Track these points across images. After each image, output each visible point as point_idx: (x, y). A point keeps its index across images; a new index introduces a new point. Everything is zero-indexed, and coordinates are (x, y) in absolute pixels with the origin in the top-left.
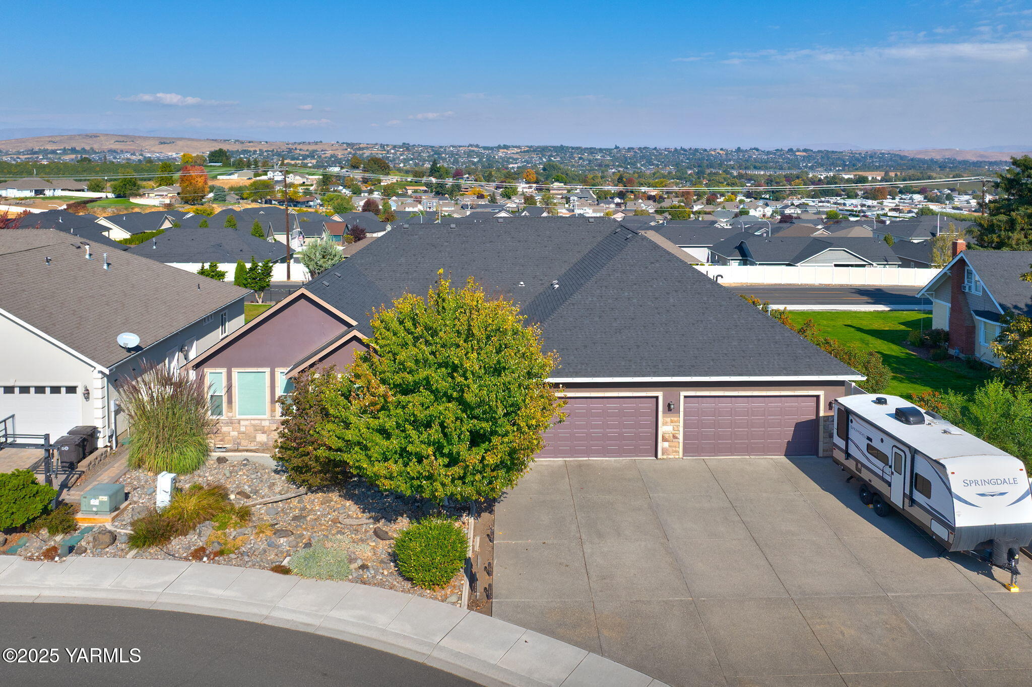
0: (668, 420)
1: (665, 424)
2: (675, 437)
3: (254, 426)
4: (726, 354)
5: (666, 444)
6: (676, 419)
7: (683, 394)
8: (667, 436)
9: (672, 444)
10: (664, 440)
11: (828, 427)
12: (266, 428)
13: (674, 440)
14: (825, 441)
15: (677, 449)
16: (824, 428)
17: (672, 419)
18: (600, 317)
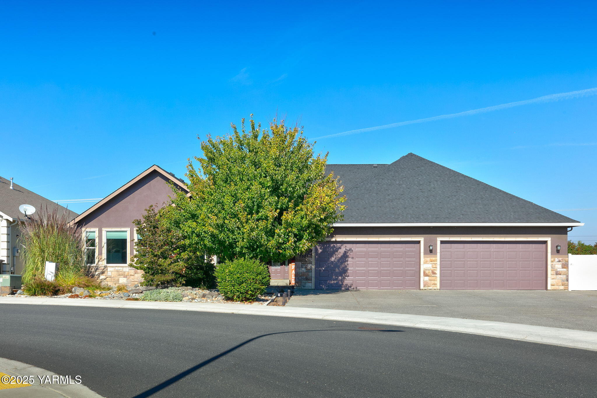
0: (428, 259)
1: (426, 262)
2: (434, 273)
3: (117, 271)
4: (473, 212)
5: (427, 278)
6: (434, 259)
7: (440, 239)
8: (427, 272)
9: (431, 278)
10: (426, 275)
11: (555, 266)
12: (126, 273)
13: (433, 275)
14: (553, 278)
15: (435, 282)
16: (552, 267)
17: (431, 258)
18: (377, 194)
